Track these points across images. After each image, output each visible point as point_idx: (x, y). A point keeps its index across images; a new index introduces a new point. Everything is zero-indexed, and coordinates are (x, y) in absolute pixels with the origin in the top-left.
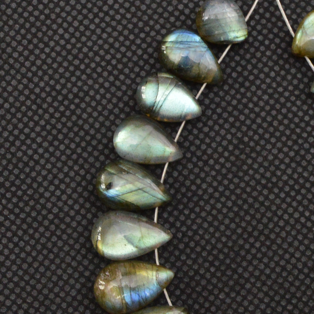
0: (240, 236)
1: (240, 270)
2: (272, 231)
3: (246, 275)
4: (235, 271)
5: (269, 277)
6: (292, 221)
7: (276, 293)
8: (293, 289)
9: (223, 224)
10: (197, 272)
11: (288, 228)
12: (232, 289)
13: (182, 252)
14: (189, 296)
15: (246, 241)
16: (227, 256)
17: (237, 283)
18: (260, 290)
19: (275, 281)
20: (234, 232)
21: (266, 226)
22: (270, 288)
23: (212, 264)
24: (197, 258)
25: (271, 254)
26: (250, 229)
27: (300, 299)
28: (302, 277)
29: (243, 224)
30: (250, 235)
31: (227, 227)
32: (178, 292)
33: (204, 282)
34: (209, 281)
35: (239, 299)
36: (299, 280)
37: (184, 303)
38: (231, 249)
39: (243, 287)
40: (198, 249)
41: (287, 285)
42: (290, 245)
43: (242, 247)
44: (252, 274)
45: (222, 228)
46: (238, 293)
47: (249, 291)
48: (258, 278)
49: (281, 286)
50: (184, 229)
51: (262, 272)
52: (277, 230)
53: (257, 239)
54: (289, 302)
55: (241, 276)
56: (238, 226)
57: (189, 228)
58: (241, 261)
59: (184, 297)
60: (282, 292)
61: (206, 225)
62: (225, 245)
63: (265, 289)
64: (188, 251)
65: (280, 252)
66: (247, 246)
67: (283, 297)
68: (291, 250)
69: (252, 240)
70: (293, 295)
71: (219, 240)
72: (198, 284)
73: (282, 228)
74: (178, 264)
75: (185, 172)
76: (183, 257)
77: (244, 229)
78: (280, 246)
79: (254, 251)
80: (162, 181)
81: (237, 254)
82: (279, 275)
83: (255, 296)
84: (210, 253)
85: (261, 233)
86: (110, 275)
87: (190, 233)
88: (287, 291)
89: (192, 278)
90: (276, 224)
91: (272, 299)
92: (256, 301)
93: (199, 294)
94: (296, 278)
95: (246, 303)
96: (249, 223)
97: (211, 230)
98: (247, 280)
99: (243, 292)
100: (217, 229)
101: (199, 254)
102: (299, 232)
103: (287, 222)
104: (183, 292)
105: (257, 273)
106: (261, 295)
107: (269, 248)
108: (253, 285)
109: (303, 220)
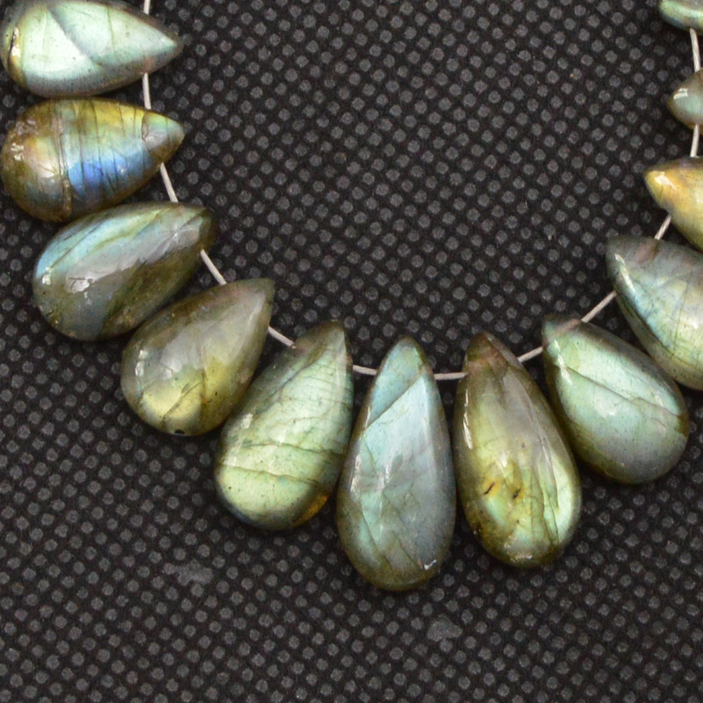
0: (339, 56)
1: (337, 133)
2: (412, 46)
3: (350, 143)
4: (324, 135)
5: (401, 149)
6: (458, 26)
7: (419, 185)
8: (456, 179)
9: (301, 27)
10: (237, 134)
11: (449, 41)
12: (317, 174)
13: (206, 87)
14: (219, 187)
15: (353, 66)
16: (307, 99)
17: (328, 160)
18: (380, 178)
19: (416, 159)
20: (325, 45)
21: (398, 35)
22: (405, 174)
23: (273, 117)
24: (239, 102)
25: (407, 97)
26: (362, 40)
27: (471, 202)
28: (477, 151)
29: (348, 29)
30: (363, 53)
31: (311, 34)
32: (193, 178)
33: (252, 157)
34: (265, 156)
35: (332, 196)
36: (471, 157)
37: (208, 201)
38: (317, 83)
39: (342, 171)
40: (243, 82)
41: (443, 169)
42: (454, 78)
43: (342, 80)
44: (362, 142)
45: (299, 36)
46: (331, 184)
47: (356, 180)
48: (377, 152)
49: (430, 170)
50: (212, 36)
51: (387, 138)
52: (424, 43)
53: (377, 63)
54: (447, 206)
55: (338, 145)
56: (335, 33)
57: (224, 34)
58: (340, 113)
59: (207, 190)
60: (431, 184)
61: (261, 29)
62: (304, 74)
63: (393, 175)
64: (219, 85)
65: (430, 93)
66: (355, 79)
67: (433, 195)
68: (455, 90)
69: (365, 65)
70: (457, 192)
71: (290, 63)
72: (240, 160)
73: (436, 41)
74: (197, 114)
76: (208, 99)
77: (349, 42)
78: (429, 81)
79: (369, 90)
81: (331, 95)
82: (426, 145)
83: (369, 191)
84: (269, 92)
85: (387, 49)
86: (37, 124)
87: (224, 46)
88: (444, 182)
89: (226, 148)
90: (422, 31)
91: (408, 199)
92: (371, 204)
93: (242, 184)
94: (465, 153)
95: (347, 207)
96: (360, 27)
97: (274, 40)
98: (353, 155)
99: (343, 182)
100: (287, 38)
101: (244, 94)
102: (474, 50)
103: (447, 28)
104: (204, 177)
105: (375, 139)
106: (382, 190)
107: (405, 84)
108: (366, 166)
109: (483, 23)
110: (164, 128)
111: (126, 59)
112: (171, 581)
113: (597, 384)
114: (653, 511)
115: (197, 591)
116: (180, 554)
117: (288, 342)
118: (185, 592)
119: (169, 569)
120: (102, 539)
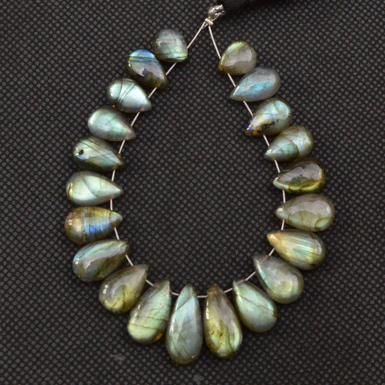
0: (173, 195)
1: (171, 219)
2: (196, 192)
3: (175, 222)
4: (167, 220)
5: (191, 225)
6: (211, 187)
7: (196, 236)
8: (208, 234)
9: (161, 186)
10: (140, 219)
11: (207, 191)
12: (165, 232)
13: (131, 204)
14: (133, 235)
15: (177, 198)
16: (163, 208)
17: (168, 227)
18: (184, 233)
19: (196, 228)
20: (169, 191)
21: (192, 189)
22: (192, 233)
23: (151, 213)
24: (141, 208)
25: (194, 208)
26: (180, 190)
27: (212, 242)
28: (215, 226)
29: (176, 187)
30: (180, 194)
31: (164, 188)
32: (126, 232)
33: (144, 226)
34: (149, 226)
35: (169, 239)
36: (213, 228)
37: (130, 239)
38: (166, 203)
39: (172, 231)
40: (143, 202)
41: (204, 231)
42: (208, 203)
43: (174, 203)
44: (179, 222)
45: (161, 188)
46: (169, 235)
47: (177, 234)
48: (184, 225)
49: (200, 231)
50: (134, 188)
51: (187, 221)
52: (200, 192)
53: (185, 197)
54: (205, 243)
55: (171, 223)
56: (172, 188)
57: (137, 187)
58: (173, 213)
59: (130, 236)
60: (200, 236)
61: (149, 186)
62: (162, 200)
63: (188, 233)
64: (135, 203)
65: (201, 207)
66: (178, 202)
67: (201, 239)
68: (209, 207)
69: (181, 198)
70: (208, 239)
71: (158, 197)
72: (141, 226)
73: (204, 191)
74: (128, 212)
75: (138, 149)
76: (132, 207)
77: (176, 191)
78: (201, 204)
79: (182, 206)
80: (119, 153)
81: (170, 207)
82: (199, 224)
83: (180, 237)
84: (151, 205)
85: (188, 193)
86: (76, 214)
87: (138, 191)
88: (204, 235)
89: (136, 223)
90: (199, 188)
91: (193, 241)
92: (181, 242)
93: (141, 234)
94: (211, 226)
95: (173, 242)
96: (180, 186)
97: (153, 189)
98: (176, 226)
99: (173, 235)
100: (157, 189)
101: (143, 206)
102: (215, 194)
103: (207, 187)
104: (129, 232)
105: (183, 221)
106: (185, 237)
107: (193, 204)
108: (180, 230)
109: (218, 186)
110: (116, 216)
111: (104, 195)
112: (112, 359)
113: (248, 300)
114: (266, 342)
115: (120, 363)
116: (115, 351)
117: (152, 284)
118: (116, 363)
119: (112, 356)
120: (91, 345)
